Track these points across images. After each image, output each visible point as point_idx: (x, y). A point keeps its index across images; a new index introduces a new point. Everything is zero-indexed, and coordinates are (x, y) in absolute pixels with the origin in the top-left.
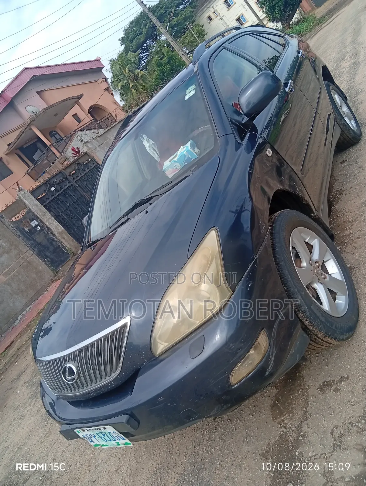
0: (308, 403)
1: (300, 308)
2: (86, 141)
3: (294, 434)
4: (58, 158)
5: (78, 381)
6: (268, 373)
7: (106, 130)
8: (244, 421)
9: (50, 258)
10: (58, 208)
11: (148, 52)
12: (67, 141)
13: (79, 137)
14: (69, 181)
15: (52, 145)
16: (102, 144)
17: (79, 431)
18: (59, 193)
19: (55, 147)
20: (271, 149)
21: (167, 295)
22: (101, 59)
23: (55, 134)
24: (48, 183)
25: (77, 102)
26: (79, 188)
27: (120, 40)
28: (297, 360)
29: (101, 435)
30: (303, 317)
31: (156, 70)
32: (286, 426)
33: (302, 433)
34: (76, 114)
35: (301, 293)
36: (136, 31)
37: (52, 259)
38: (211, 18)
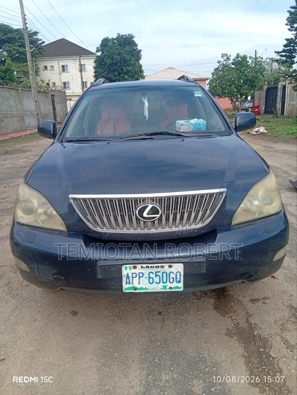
38: (47, 68)
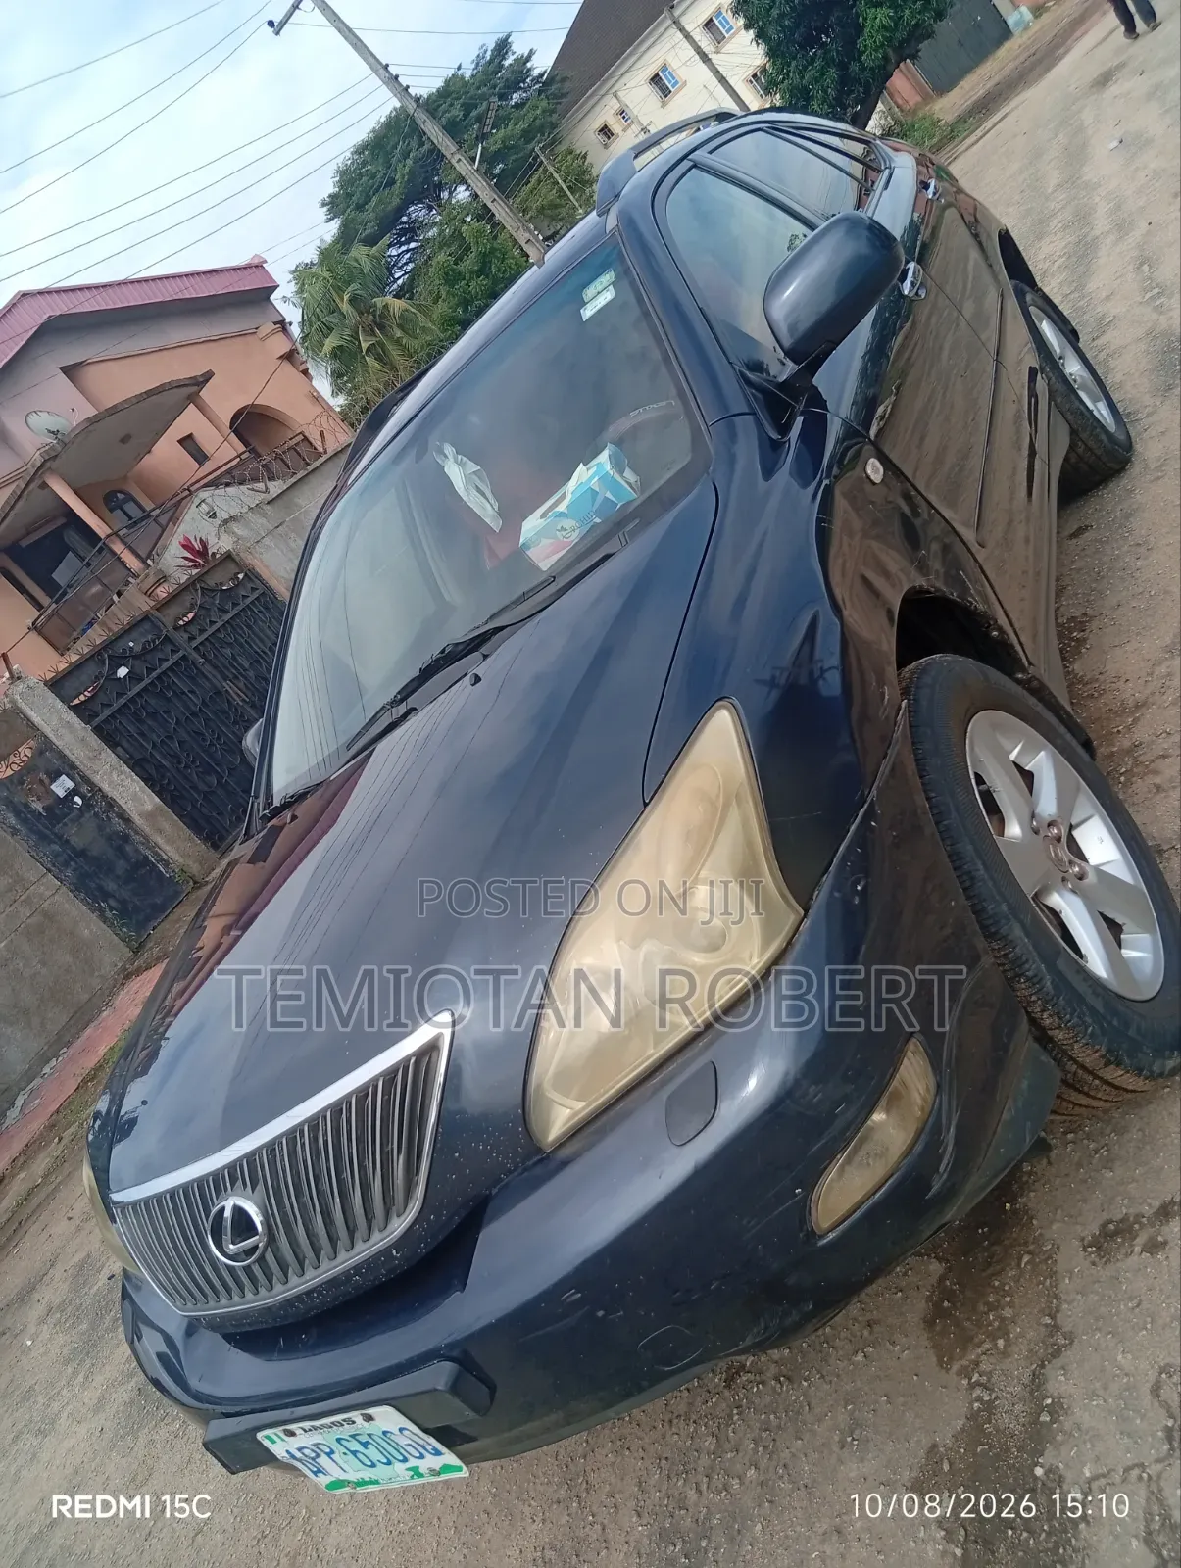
0: (1056, 1297)
1: (1020, 966)
2: (226, 516)
3: (1019, 1408)
4: (136, 576)
5: (269, 1257)
6: (936, 1187)
7: (293, 480)
8: (838, 1376)
9: (117, 900)
10: (142, 734)
11: (416, 241)
12: (163, 520)
13: (203, 505)
14: (175, 645)
15: (116, 534)
16: (281, 525)
17: (275, 1438)
18: (142, 685)
19: (126, 540)
20: (879, 460)
21: (576, 933)
22: (265, 261)
23: (125, 501)
24: (109, 654)
25: (194, 399)
26: (207, 669)
27: (324, 204)
28: (1028, 1140)
29: (355, 1446)
30: (1034, 998)
31: (444, 294)
32: (989, 1380)
33: (1049, 1401)
34: (190, 436)
35: (1022, 917)
36: (373, 176)
37: (123, 902)
38: (609, 131)
